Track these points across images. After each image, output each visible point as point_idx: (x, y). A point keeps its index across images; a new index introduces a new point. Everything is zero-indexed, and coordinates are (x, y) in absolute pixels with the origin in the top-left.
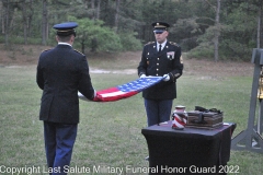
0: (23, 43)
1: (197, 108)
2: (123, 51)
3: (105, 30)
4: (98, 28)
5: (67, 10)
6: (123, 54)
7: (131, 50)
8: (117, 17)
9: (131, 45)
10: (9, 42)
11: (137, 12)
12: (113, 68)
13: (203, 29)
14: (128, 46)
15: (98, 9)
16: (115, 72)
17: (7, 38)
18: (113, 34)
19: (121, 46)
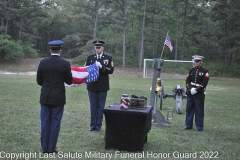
1: (133, 96)
2: (25, 58)
3: (12, 42)
4: (6, 41)
6: (25, 60)
8: (20, 33)
9: (30, 53)
11: (34, 29)
12: (19, 71)
13: (85, 42)
14: (28, 55)
15: (7, 27)
16: (20, 74)
18: (18, 45)
19: (23, 54)
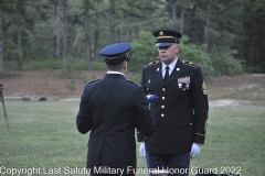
0: (86, 69)
2: (217, 75)
3: (190, 49)
5: (140, 24)
6: (216, 80)
7: (227, 73)
8: (207, 30)
9: (226, 66)
10: (68, 67)
11: (235, 23)
14: (223, 69)
15: (182, 21)
17: (65, 61)
18: (201, 53)
19: (212, 69)
